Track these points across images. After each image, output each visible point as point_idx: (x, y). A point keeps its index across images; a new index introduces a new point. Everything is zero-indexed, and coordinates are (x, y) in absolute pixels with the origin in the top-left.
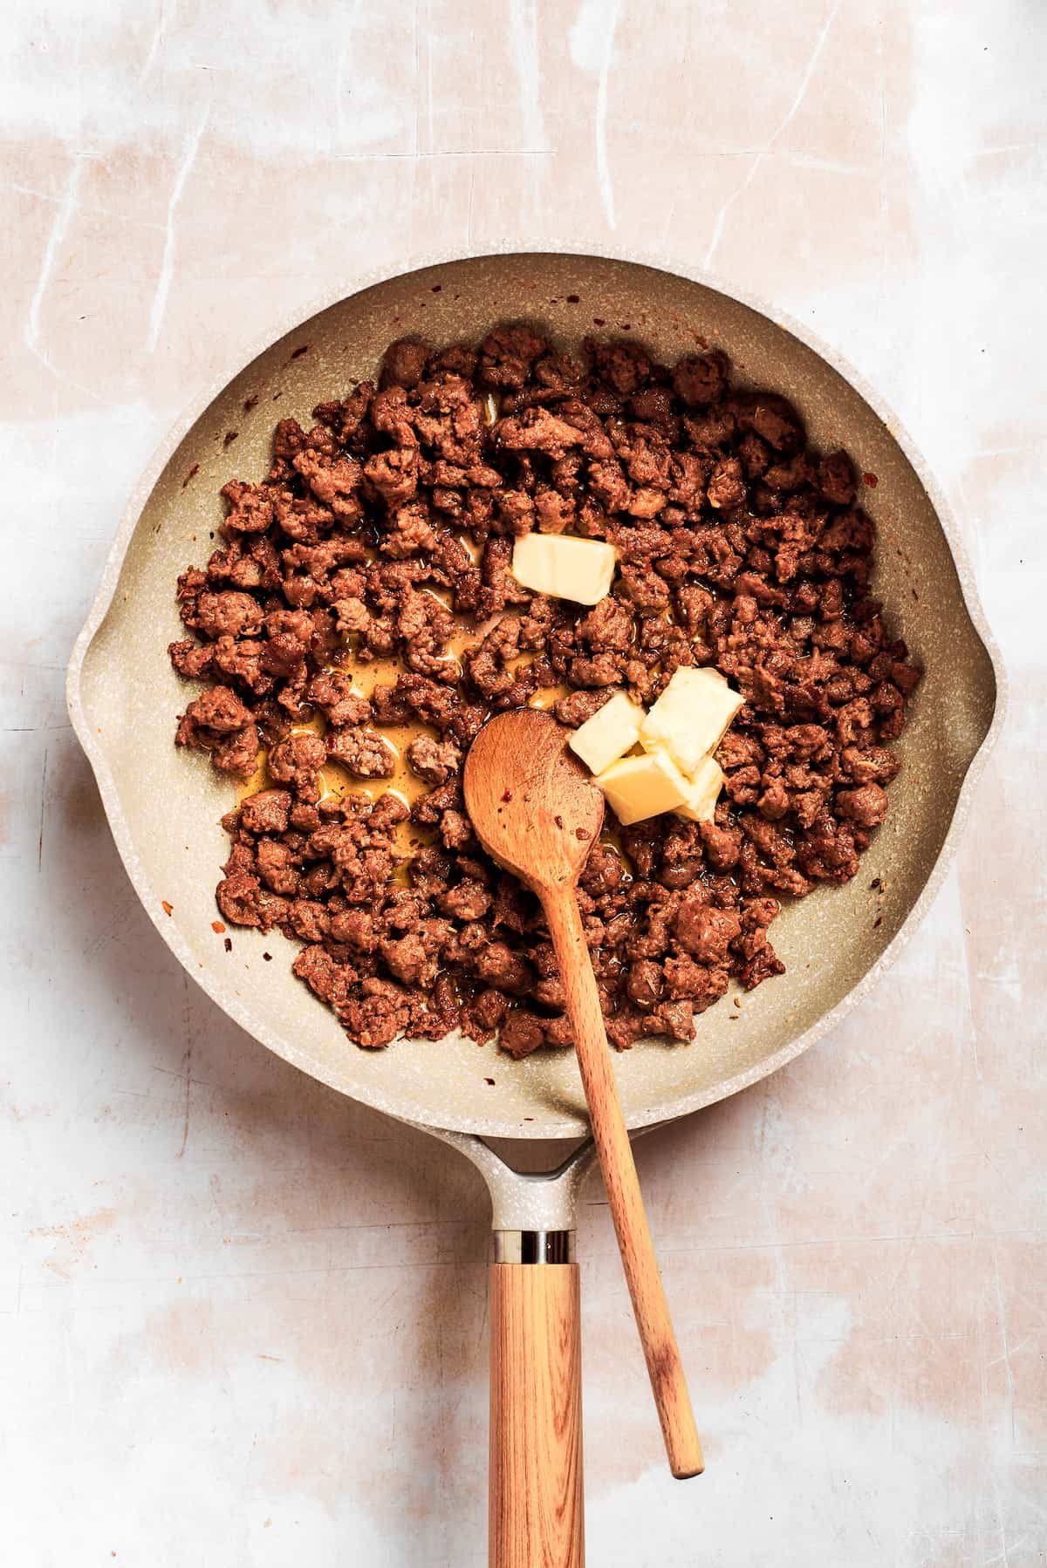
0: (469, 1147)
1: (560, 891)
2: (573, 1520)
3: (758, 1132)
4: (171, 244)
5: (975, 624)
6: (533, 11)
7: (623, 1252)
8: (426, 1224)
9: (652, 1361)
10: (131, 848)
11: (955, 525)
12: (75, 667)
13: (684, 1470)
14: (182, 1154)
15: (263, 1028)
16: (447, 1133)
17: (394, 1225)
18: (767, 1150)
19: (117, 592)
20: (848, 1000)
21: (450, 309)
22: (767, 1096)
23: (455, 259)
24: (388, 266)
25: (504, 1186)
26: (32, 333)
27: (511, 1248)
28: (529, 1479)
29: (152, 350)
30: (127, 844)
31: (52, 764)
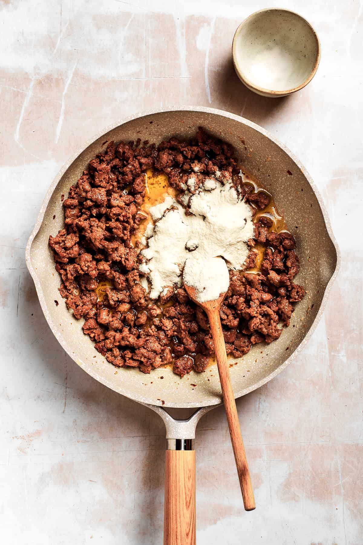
0: (158, 411)
1: (214, 312)
2: (192, 538)
3: (258, 406)
4: (63, 108)
5: (330, 236)
6: (184, 31)
7: (231, 434)
8: (145, 436)
9: (239, 471)
10: (46, 308)
11: (323, 203)
12: (28, 247)
13: (249, 508)
14: (64, 412)
15: (89, 369)
16: (151, 406)
17: (135, 437)
18: (261, 412)
19: (43, 223)
20: (286, 362)
21: (156, 129)
22: (261, 394)
23: (157, 112)
24: (135, 114)
25: (170, 424)
26: (17, 136)
27: (172, 445)
28: (177, 523)
29: (56, 143)
30: (45, 307)
31: (21, 280)
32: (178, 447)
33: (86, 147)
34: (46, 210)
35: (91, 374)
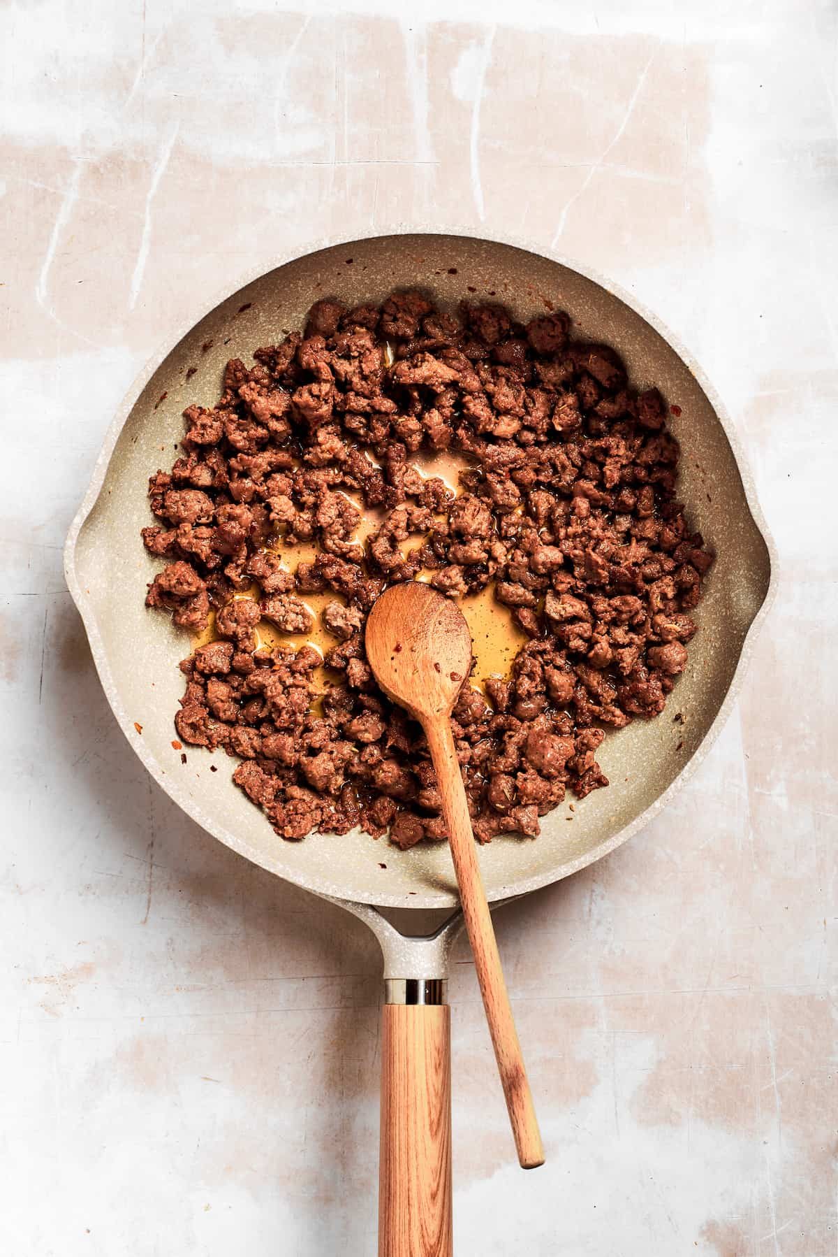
0: (366, 915)
1: (438, 720)
2: (444, 1203)
3: (587, 909)
4: (148, 228)
5: (755, 518)
6: (424, 56)
7: (483, 995)
8: (332, 977)
9: (505, 1077)
10: (111, 681)
11: (740, 444)
12: (71, 543)
13: (529, 1162)
14: (145, 921)
15: (210, 821)
16: (350, 904)
17: (307, 977)
18: (593, 923)
19: (103, 487)
20: (657, 804)
21: (360, 277)
22: (594, 880)
23: (363, 237)
24: (313, 243)
25: (393, 945)
26: (41, 293)
27: (398, 992)
28: (411, 1170)
29: (132, 306)
30: (108, 679)
31: (51, 621)
32: (412, 998)
33: (204, 316)
34: (112, 458)
35: (214, 832)
